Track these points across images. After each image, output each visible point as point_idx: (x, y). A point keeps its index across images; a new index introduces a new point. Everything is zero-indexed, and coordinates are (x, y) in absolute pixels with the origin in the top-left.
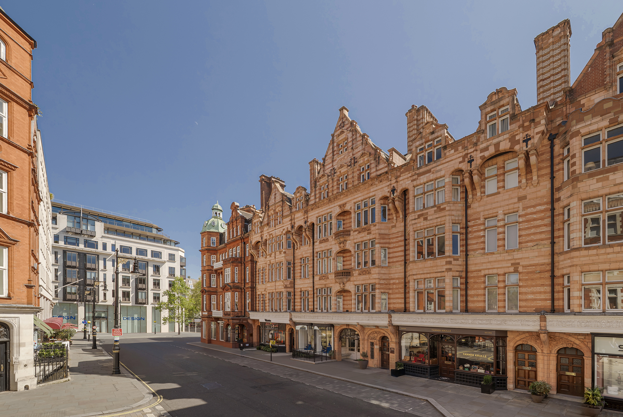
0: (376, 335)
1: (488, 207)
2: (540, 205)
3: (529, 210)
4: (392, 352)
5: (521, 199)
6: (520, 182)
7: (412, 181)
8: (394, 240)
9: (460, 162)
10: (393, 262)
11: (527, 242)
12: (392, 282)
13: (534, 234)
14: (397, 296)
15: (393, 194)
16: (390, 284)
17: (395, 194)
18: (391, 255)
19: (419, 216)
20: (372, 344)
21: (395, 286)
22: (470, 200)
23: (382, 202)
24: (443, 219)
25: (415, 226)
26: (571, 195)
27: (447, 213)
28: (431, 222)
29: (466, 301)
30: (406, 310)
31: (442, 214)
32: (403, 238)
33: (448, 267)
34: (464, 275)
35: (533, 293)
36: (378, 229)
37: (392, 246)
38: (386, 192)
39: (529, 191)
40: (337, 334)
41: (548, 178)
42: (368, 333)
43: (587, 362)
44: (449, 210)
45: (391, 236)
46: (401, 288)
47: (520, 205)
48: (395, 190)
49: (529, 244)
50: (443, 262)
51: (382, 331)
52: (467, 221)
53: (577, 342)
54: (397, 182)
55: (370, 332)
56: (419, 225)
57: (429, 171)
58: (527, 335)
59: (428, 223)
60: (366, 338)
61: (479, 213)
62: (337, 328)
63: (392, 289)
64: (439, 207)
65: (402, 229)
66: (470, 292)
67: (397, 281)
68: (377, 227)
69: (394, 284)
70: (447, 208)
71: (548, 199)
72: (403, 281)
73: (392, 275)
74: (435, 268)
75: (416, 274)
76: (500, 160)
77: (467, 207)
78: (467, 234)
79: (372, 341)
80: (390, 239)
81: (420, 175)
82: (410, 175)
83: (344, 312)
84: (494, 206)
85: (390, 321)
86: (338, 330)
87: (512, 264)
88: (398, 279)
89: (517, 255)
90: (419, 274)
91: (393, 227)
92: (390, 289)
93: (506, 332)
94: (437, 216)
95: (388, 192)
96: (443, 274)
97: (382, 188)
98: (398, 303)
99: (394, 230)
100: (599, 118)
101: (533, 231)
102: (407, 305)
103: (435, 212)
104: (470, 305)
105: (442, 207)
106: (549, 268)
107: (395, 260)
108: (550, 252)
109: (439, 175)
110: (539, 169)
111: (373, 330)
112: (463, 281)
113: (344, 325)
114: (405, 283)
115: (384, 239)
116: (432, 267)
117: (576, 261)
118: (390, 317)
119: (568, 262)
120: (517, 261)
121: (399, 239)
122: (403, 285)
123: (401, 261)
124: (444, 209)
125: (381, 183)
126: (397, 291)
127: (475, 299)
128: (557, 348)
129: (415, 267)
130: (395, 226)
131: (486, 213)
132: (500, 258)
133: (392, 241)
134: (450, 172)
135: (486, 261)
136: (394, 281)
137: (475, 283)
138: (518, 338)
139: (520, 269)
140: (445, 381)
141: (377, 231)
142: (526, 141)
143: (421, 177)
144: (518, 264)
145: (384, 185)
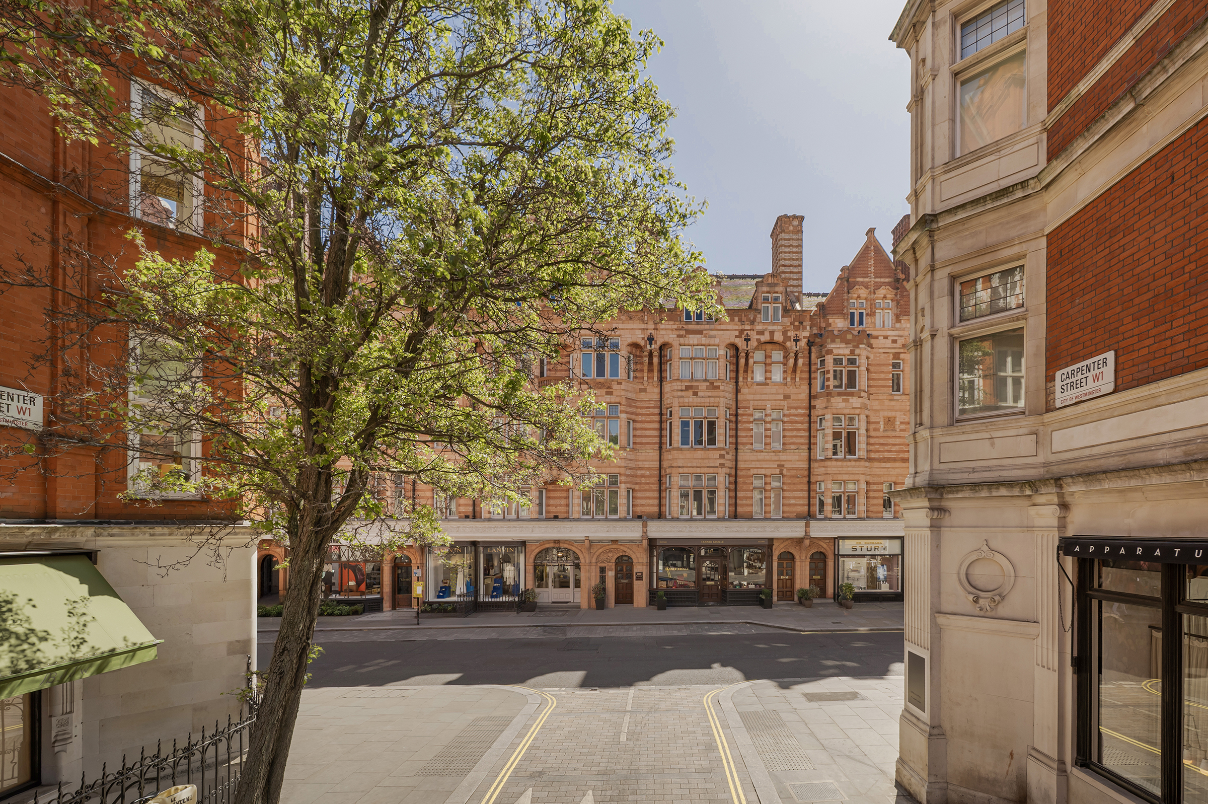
0: (610, 555)
1: (758, 397)
2: (800, 408)
3: (793, 411)
4: (640, 578)
5: (787, 397)
6: (785, 379)
7: (679, 336)
8: (644, 411)
9: (736, 337)
10: (641, 444)
11: (791, 444)
12: (639, 472)
13: (796, 437)
14: (648, 494)
15: (651, 344)
16: (636, 476)
17: (653, 346)
18: (638, 433)
19: (688, 388)
20: (603, 570)
21: (643, 480)
22: (740, 384)
23: (629, 349)
24: (717, 400)
25: (681, 400)
26: (826, 408)
27: (722, 394)
28: (703, 400)
29: (736, 505)
30: (660, 516)
31: (715, 393)
32: (657, 411)
33: (722, 461)
34: (733, 473)
35: (795, 498)
36: (625, 390)
37: (639, 418)
38: (639, 337)
39: (791, 390)
40: (531, 560)
41: (806, 382)
42: (597, 553)
43: (830, 563)
44: (723, 391)
45: (638, 404)
46: (653, 484)
47: (785, 403)
48: (653, 339)
49: (793, 447)
50: (716, 454)
51: (622, 548)
52: (737, 408)
53: (825, 546)
54: (656, 329)
55: (601, 550)
56: (686, 400)
57: (700, 332)
58: (789, 541)
59: (699, 400)
60: (594, 561)
61: (748, 401)
62: (534, 547)
63: (640, 483)
64: (712, 383)
65: (657, 397)
66: (740, 494)
67: (648, 473)
68: (623, 387)
69: (642, 476)
70: (722, 388)
71: (806, 404)
72: (656, 472)
73: (639, 463)
74: (706, 461)
75: (683, 467)
76: (769, 347)
77: (737, 391)
78: (736, 422)
79: (603, 565)
80: (637, 407)
81: (689, 332)
82: (675, 327)
83: (548, 519)
84: (763, 397)
85: (645, 533)
86: (533, 551)
87: (779, 466)
88: (648, 469)
89: (783, 457)
90: (687, 467)
91: (642, 390)
92: (636, 483)
93: (771, 540)
94: (710, 394)
95: (643, 339)
96: (716, 470)
97: (633, 329)
98: (649, 505)
99: (643, 396)
100: (843, 345)
101: (795, 433)
102: (663, 509)
103: (708, 388)
104: (739, 509)
105: (716, 384)
106: (806, 473)
107: (644, 440)
108: (807, 458)
109: (712, 341)
110: (802, 372)
111: (607, 547)
112: (732, 479)
113: (549, 541)
114: (660, 476)
115: (631, 406)
116: (703, 459)
117: (830, 470)
118: (645, 526)
119: (822, 470)
120: (783, 463)
121: (652, 410)
122: (656, 479)
123: (654, 443)
124: (718, 387)
125: (631, 322)
126: (647, 487)
127: (744, 502)
128: (810, 553)
129: (681, 456)
130: (644, 390)
131: (756, 403)
132: (768, 458)
133: (639, 411)
134: (725, 344)
135: (755, 458)
136: (643, 472)
137: (745, 483)
138: (782, 546)
139: (785, 472)
140: (712, 605)
141: (623, 393)
142: (796, 341)
143: (691, 336)
144: (783, 466)
145: (635, 326)
